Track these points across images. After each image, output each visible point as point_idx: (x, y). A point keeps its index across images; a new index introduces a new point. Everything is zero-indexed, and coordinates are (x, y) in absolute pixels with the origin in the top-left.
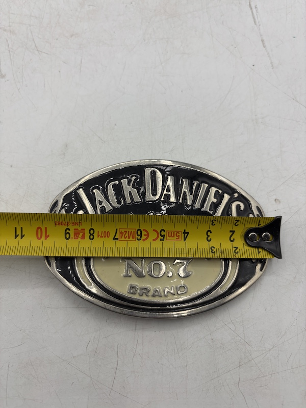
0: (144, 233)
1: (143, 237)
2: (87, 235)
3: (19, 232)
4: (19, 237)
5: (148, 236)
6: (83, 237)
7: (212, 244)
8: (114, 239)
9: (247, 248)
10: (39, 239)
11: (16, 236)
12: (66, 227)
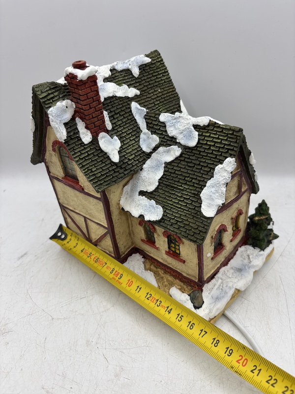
0: (95, 260)
1: (96, 258)
2: (114, 272)
3: (138, 289)
4: (140, 287)
5: (95, 258)
6: (116, 271)
7: (77, 242)
8: (106, 264)
9: (68, 234)
10: (132, 281)
11: (140, 288)
12: (119, 280)
